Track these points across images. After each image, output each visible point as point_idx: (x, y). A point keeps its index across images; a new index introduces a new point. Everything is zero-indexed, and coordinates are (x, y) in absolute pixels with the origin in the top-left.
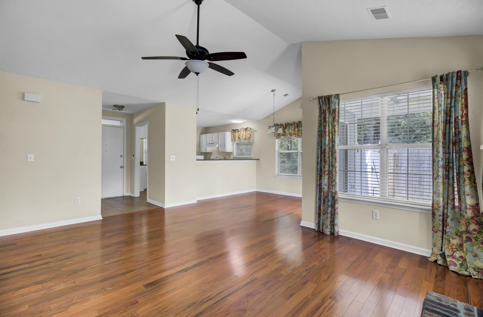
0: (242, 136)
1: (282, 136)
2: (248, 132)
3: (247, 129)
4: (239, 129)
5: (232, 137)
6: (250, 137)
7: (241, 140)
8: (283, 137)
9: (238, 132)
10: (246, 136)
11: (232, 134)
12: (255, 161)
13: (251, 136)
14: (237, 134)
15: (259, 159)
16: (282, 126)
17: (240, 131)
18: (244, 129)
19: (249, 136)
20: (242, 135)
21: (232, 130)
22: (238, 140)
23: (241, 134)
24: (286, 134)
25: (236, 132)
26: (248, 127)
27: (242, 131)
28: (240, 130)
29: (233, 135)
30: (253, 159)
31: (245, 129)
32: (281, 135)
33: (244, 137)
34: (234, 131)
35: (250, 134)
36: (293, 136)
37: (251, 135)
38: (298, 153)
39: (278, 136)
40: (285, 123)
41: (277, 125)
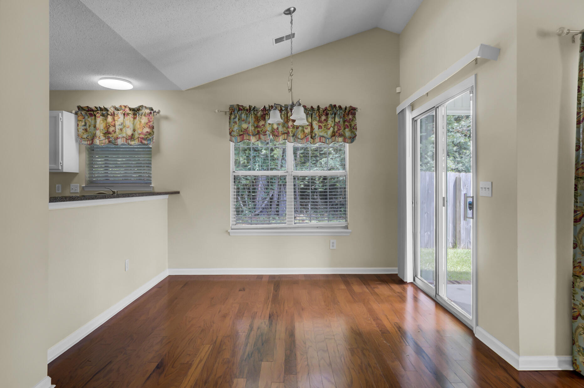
0: (121, 130)
1: (253, 135)
2: (144, 120)
3: (140, 112)
4: (109, 105)
5: (81, 131)
6: (150, 134)
7: (117, 138)
8: (254, 137)
9: (103, 115)
10: (134, 130)
11: (78, 121)
12: (166, 197)
13: (153, 132)
14: (100, 122)
15: (178, 193)
16: (252, 112)
17: (113, 115)
18: (127, 109)
19: (147, 130)
20: (121, 127)
21: (80, 108)
22: (102, 138)
23: (117, 123)
24: (267, 133)
25: (98, 115)
26: (142, 106)
27: (121, 117)
28: (111, 110)
29: (83, 124)
30: (156, 190)
31: (130, 109)
32: (251, 133)
33: (130, 132)
34: (90, 112)
35: (151, 124)
36: (281, 138)
37: (153, 128)
38: (287, 177)
39: (240, 135)
40: (265, 106)
41: (240, 109)
